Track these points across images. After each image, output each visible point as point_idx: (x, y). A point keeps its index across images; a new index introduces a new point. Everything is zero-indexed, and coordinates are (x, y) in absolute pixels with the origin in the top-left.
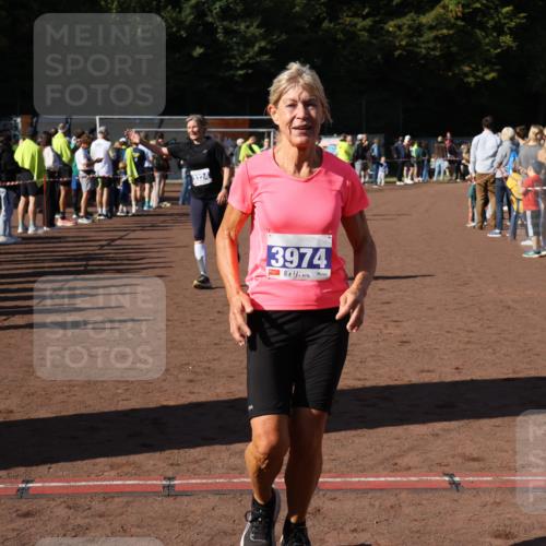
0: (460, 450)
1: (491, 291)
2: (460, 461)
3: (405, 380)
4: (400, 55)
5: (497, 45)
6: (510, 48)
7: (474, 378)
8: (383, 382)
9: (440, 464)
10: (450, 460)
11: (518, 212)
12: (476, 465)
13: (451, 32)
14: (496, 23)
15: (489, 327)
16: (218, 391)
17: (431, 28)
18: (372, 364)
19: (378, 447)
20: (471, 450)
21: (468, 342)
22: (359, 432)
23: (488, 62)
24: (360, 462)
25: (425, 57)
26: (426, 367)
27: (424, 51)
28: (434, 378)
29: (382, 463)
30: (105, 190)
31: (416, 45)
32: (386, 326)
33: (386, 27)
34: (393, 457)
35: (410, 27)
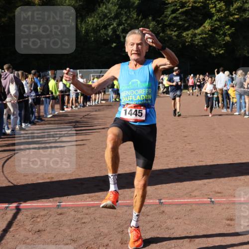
0: (214, 189)
1: (223, 132)
2: (214, 193)
3: (193, 165)
4: (188, 45)
5: (224, 40)
6: (228, 41)
7: (218, 163)
8: (185, 166)
9: (206, 195)
10: (210, 193)
11: (233, 102)
12: (219, 195)
13: (207, 36)
14: (223, 32)
15: (223, 145)
16: (126, 169)
17: (199, 35)
18: (181, 159)
19: (184, 189)
20: (217, 189)
21: (216, 151)
22: (177, 183)
23: (220, 47)
24: (178, 194)
25: (197, 45)
26: (201, 160)
27: (196, 43)
28: (203, 164)
29: (186, 195)
30: (82, 97)
31: (194, 41)
32: (186, 145)
33: (183, 35)
34: (190, 192)
35: (191, 34)
